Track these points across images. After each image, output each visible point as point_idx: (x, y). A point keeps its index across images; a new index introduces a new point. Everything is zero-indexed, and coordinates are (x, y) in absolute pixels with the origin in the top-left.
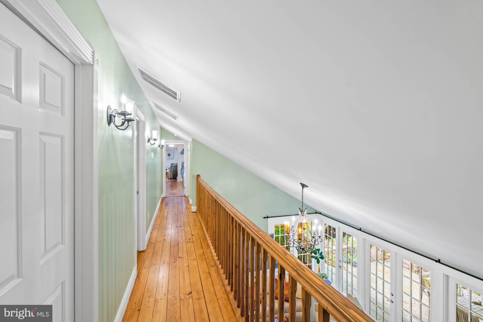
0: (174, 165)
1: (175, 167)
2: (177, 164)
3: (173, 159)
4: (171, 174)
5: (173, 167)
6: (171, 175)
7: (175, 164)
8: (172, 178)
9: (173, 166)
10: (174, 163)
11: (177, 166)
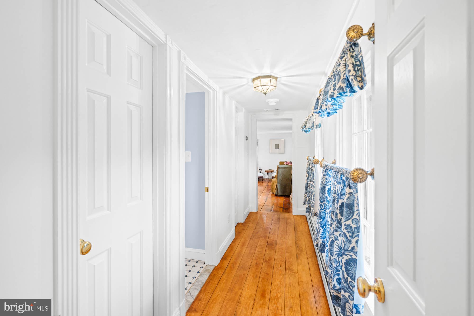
0: (285, 165)
1: (287, 169)
2: (291, 163)
3: (284, 153)
4: (278, 185)
5: (284, 169)
6: (279, 187)
7: (287, 163)
8: (279, 195)
9: (282, 168)
10: (284, 161)
11: (291, 168)
